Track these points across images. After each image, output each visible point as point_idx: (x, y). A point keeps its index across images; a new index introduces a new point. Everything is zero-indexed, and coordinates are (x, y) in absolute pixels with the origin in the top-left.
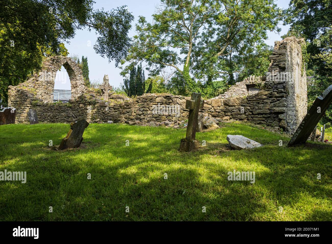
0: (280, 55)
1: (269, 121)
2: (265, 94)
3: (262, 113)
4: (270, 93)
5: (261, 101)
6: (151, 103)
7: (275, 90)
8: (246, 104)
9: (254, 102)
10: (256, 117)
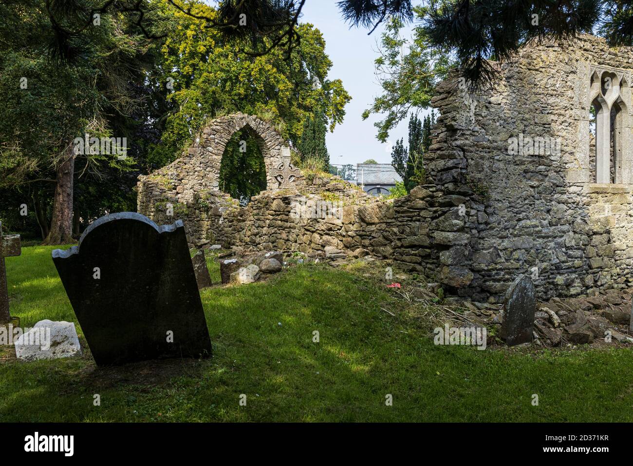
0: (449, 93)
1: (428, 266)
2: (421, 196)
3: (416, 243)
4: (431, 193)
5: (416, 214)
6: (267, 212)
7: (439, 187)
8: (393, 220)
9: (403, 217)
10: (408, 254)
